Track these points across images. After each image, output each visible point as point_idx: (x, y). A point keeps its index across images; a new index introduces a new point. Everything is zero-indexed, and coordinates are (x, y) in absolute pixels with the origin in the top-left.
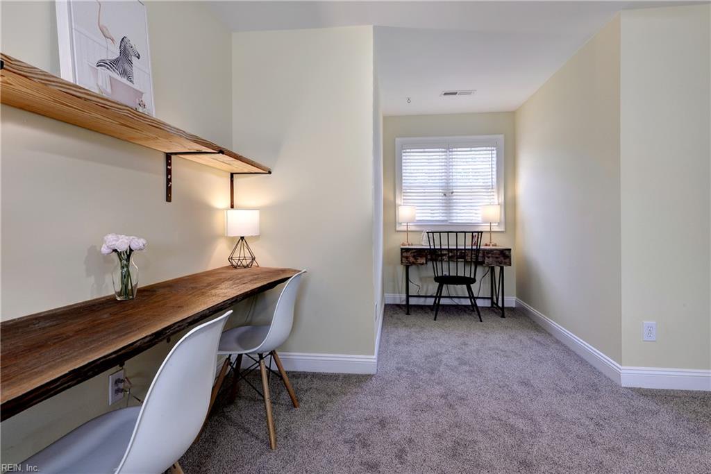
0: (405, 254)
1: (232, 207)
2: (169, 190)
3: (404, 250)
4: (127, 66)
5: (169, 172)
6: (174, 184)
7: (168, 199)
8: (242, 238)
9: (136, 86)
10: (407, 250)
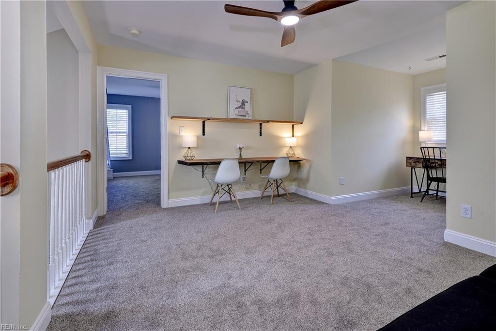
0: (409, 161)
1: (293, 136)
2: (261, 133)
3: (408, 158)
4: (243, 106)
5: (261, 128)
6: (262, 131)
7: (261, 135)
8: (291, 147)
9: (246, 110)
10: (410, 158)
